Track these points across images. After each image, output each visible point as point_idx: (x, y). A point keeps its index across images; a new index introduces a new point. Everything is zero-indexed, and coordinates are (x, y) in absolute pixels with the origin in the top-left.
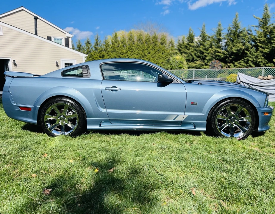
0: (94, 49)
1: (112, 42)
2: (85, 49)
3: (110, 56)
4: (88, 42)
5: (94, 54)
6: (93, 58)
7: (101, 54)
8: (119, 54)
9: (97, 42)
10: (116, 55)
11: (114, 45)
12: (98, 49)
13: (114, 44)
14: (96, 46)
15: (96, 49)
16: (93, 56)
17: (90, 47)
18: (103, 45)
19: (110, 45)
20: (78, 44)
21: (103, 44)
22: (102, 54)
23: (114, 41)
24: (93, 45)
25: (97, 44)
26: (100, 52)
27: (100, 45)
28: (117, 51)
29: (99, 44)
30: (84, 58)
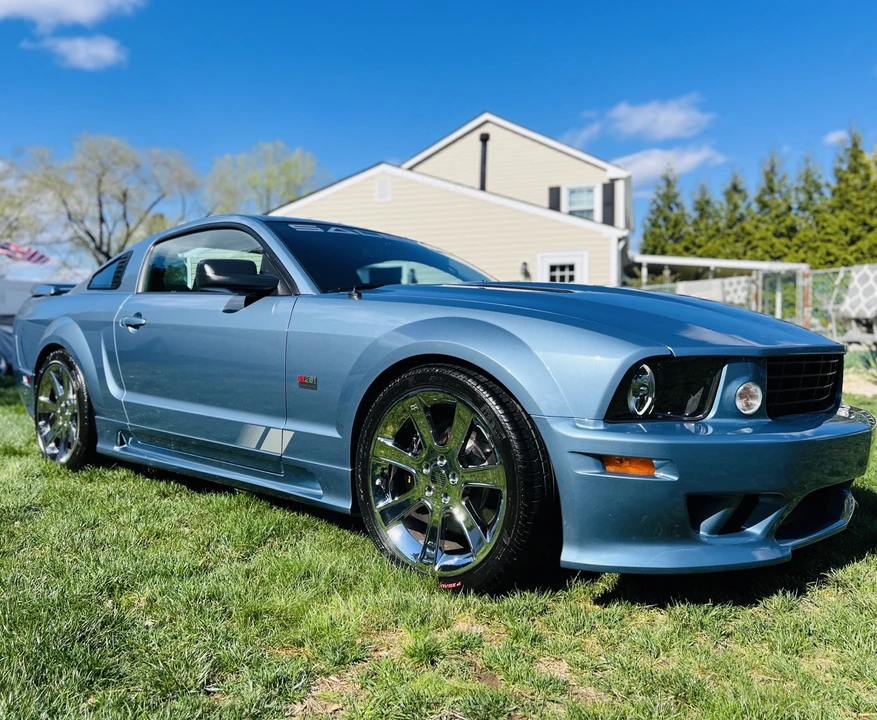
0: (755, 207)
1: (837, 171)
2: (723, 214)
3: (823, 228)
4: (735, 188)
5: (756, 227)
6: (749, 243)
7: (783, 225)
8: (862, 217)
9: (770, 181)
10: (852, 220)
11: (843, 185)
12: (774, 206)
13: (847, 180)
14: (766, 198)
15: (764, 206)
16: (749, 234)
17: (740, 203)
18: (797, 189)
19: (828, 185)
20: (697, 197)
21: (796, 185)
22: (788, 222)
23: (845, 167)
24: (753, 193)
25: (772, 190)
26: (777, 217)
27: (780, 192)
28: (857, 206)
29: (776, 188)
30: (615, 241)
